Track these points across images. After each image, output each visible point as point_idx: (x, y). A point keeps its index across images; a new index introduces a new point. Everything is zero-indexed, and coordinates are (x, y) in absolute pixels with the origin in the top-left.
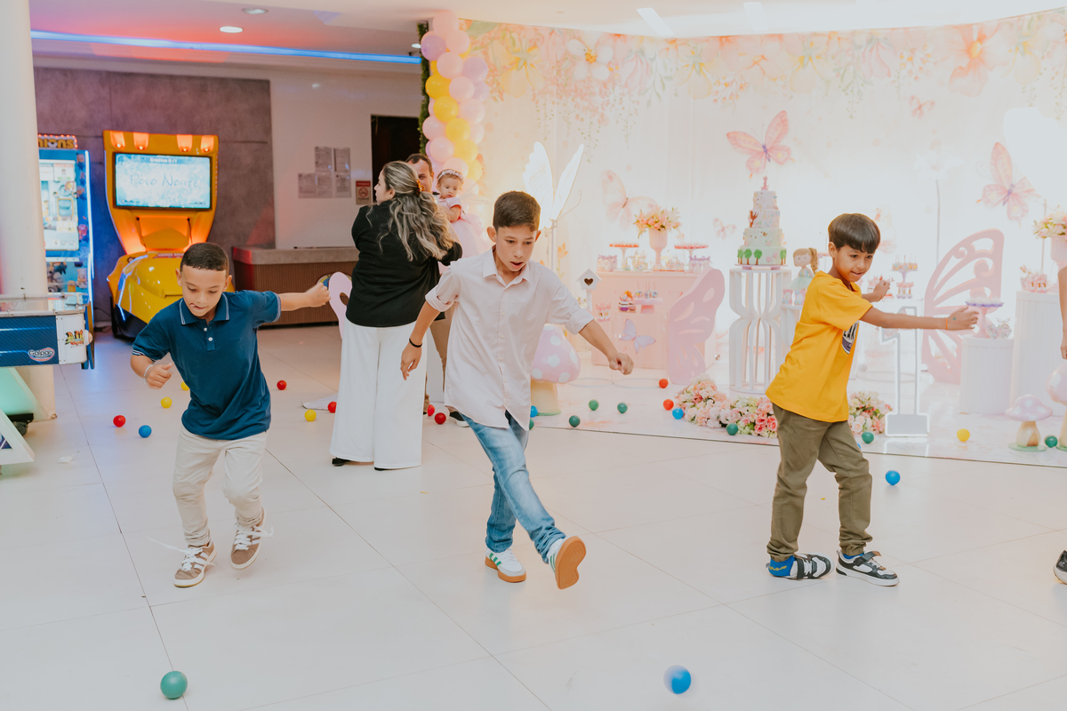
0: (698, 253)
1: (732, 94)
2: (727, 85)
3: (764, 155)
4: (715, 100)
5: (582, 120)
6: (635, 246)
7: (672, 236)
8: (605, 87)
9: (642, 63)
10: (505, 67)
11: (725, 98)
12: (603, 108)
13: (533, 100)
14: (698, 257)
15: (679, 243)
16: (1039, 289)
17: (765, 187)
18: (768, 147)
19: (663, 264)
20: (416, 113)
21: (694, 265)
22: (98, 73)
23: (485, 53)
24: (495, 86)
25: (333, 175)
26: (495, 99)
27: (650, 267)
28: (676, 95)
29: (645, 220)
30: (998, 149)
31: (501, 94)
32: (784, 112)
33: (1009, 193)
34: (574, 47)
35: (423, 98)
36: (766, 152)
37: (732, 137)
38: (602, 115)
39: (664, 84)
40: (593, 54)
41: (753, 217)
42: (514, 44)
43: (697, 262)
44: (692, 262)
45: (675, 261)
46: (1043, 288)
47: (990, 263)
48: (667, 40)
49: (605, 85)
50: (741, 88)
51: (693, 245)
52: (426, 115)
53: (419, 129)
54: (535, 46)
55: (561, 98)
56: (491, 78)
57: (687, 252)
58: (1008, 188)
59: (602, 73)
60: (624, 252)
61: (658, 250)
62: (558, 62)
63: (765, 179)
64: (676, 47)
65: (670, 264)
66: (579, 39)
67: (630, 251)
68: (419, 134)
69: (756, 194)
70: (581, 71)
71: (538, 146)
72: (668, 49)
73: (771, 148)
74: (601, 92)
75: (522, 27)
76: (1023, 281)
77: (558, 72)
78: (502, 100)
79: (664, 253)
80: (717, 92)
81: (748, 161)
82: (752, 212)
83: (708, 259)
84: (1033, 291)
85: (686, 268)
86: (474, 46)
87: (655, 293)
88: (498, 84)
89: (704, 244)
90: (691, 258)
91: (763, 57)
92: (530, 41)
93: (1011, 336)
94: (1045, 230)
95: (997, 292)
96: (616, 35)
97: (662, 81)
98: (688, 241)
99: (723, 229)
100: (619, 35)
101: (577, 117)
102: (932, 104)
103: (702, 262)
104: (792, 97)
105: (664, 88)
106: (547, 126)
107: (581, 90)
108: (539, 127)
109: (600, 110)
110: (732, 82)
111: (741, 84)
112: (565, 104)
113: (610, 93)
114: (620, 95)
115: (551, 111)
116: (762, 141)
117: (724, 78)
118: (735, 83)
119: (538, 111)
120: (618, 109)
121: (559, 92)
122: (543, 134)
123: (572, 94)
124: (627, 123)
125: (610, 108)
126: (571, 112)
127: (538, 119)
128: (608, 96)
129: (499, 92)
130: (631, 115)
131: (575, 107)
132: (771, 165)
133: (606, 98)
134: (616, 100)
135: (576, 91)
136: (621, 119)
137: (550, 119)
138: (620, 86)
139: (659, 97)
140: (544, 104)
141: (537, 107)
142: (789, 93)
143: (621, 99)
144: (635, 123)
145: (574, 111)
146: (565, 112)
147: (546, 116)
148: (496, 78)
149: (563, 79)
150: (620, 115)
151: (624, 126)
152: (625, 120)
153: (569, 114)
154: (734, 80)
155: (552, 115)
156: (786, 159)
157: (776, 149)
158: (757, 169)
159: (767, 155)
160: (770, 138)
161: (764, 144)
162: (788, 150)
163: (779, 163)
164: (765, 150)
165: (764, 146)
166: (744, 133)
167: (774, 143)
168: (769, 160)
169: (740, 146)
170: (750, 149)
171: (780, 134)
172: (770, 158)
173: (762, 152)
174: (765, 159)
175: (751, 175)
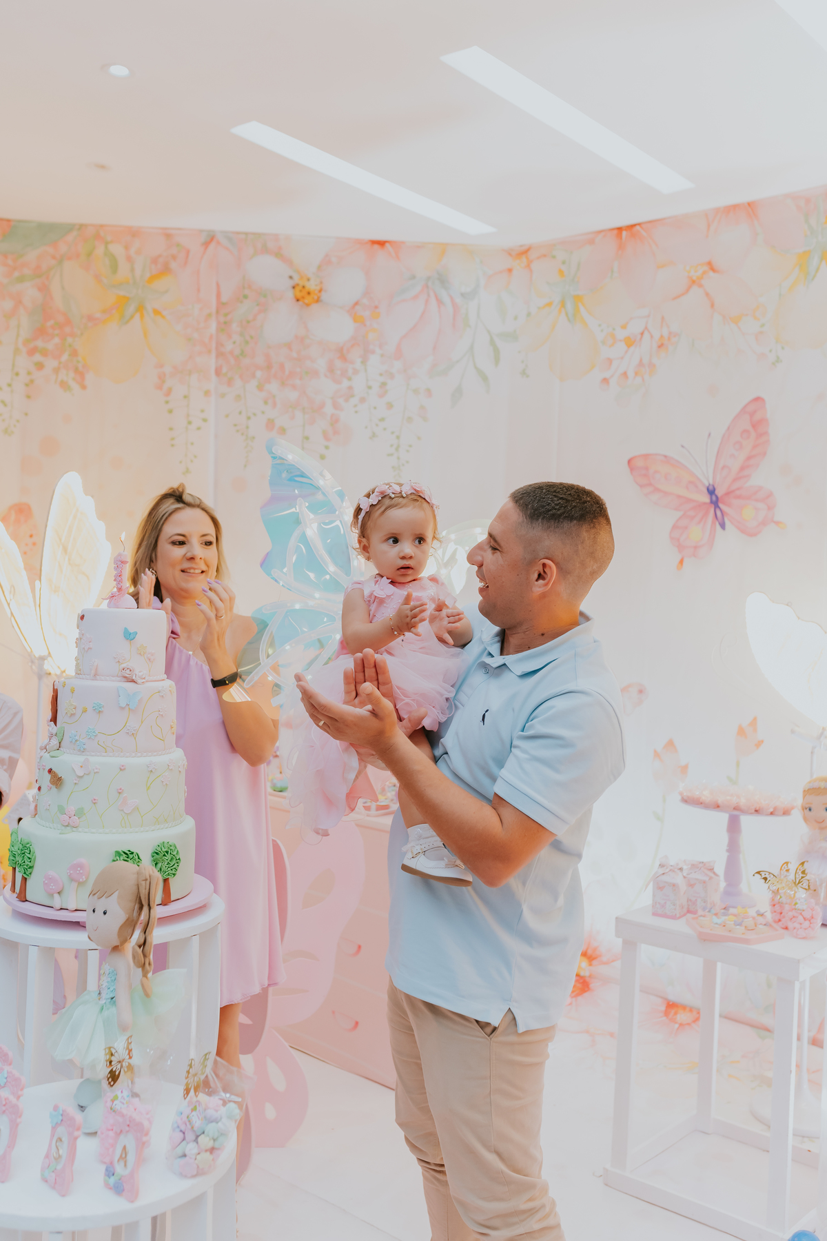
1: (641, 364)
2: (630, 342)
3: (712, 511)
4: (605, 381)
5: (282, 431)
8: (343, 358)
9: (440, 302)
10: (90, 318)
11: (625, 374)
18: (719, 492)
23: (44, 289)
24: (65, 357)
26: (64, 385)
28: (524, 373)
31: (80, 375)
32: (758, 399)
34: (265, 271)
36: (715, 503)
37: (641, 468)
38: (335, 421)
39: (496, 351)
40: (312, 286)
42: (114, 267)
48: (509, 252)
49: (342, 354)
50: (660, 346)
54: (166, 270)
55: (230, 383)
56: (57, 340)
59: (334, 327)
62: (220, 305)
64: (528, 266)
66: (278, 254)
70: (281, 323)
72: (510, 270)
73: (727, 494)
74: (331, 369)
75: (134, 233)
77: (224, 327)
78: (84, 387)
80: (610, 361)
81: (675, 527)
86: (16, 274)
88: (74, 353)
91: (711, 267)
92: (155, 261)
96: (374, 242)
97: (492, 342)
100: (381, 244)
101: (270, 424)
104: (778, 360)
105: (497, 360)
106: (192, 444)
107: (282, 366)
108: (172, 445)
109: (329, 409)
110: (642, 334)
111: (662, 336)
112: (238, 398)
113: (356, 372)
114: (381, 375)
115: (202, 411)
116: (707, 476)
117: (624, 327)
118: (646, 334)
119: (170, 411)
120: (375, 408)
121: (224, 370)
122: (181, 462)
123: (259, 374)
124: (398, 437)
125: (355, 406)
126: (255, 414)
127: (171, 429)
128: (349, 379)
129: (76, 370)
130: (410, 420)
131: (266, 402)
132: (728, 539)
133: (346, 383)
134: (370, 388)
135: (269, 367)
136: (385, 429)
137: (199, 429)
138: (382, 355)
139: (485, 378)
140: (185, 397)
141: (167, 402)
142: (770, 351)
143: (383, 385)
144: (419, 438)
145: (263, 413)
146: (240, 413)
147: (190, 423)
148: (69, 340)
149: (234, 343)
150: (382, 420)
151: (392, 446)
152: (393, 433)
153: (249, 418)
154: (646, 328)
155: (205, 420)
156: (764, 523)
157: (739, 497)
158: (696, 547)
159: (719, 513)
160: (723, 467)
161: (711, 482)
162: (767, 499)
163: (750, 533)
164: (714, 498)
165: (711, 488)
166: (665, 456)
167: (735, 480)
168: (723, 526)
169: (657, 490)
170: (679, 497)
171: (749, 458)
172: (723, 519)
173: (705, 503)
174: (713, 523)
175: (681, 562)
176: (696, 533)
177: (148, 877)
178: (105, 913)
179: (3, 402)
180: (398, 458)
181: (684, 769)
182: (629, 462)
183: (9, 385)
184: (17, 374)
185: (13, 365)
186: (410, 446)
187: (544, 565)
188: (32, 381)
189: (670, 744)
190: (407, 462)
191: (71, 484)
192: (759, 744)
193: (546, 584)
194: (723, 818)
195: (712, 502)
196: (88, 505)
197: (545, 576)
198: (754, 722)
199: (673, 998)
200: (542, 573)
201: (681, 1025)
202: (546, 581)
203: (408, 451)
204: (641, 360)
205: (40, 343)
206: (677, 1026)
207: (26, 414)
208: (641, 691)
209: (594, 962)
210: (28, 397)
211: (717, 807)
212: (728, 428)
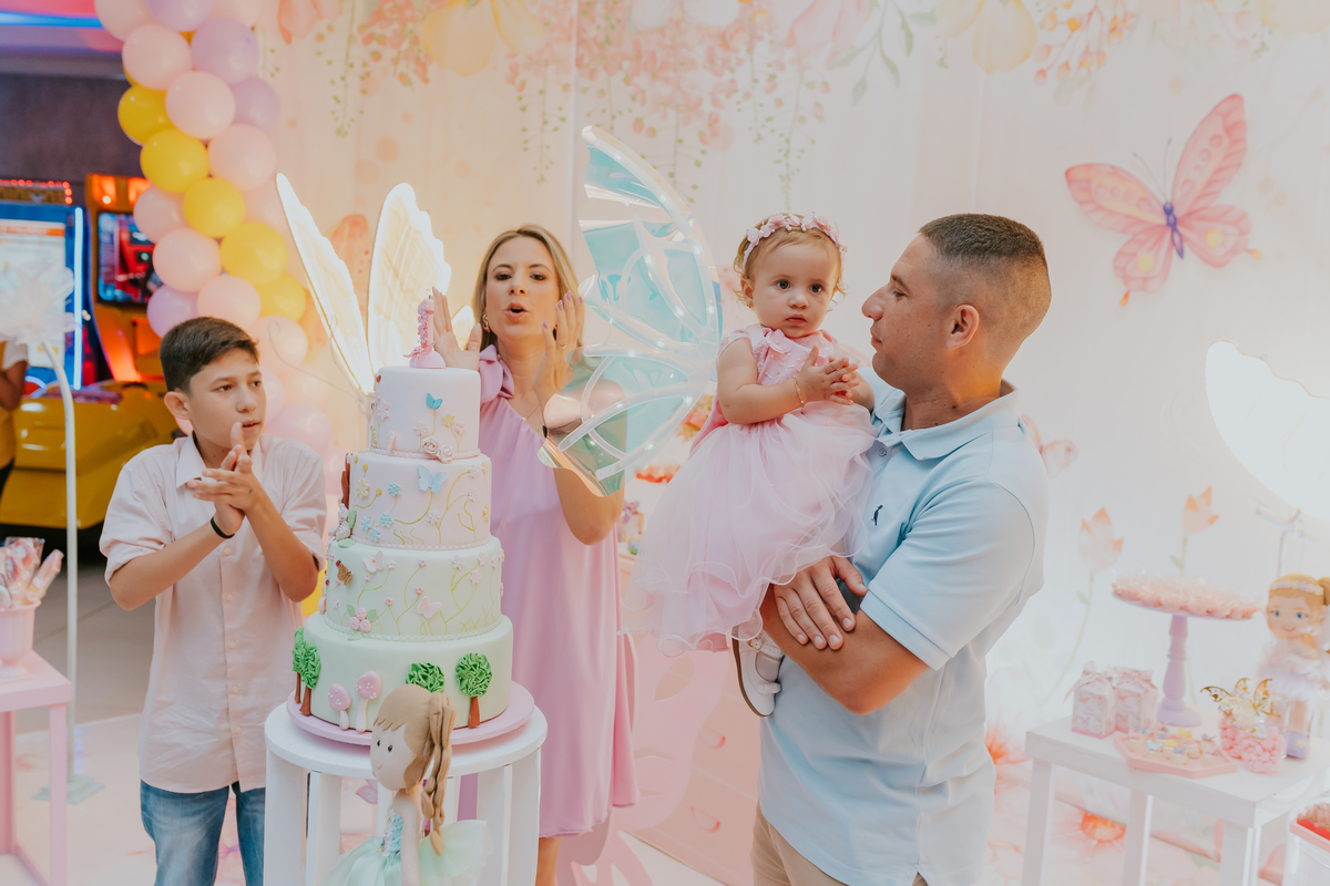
1: (1087, 52)
2: (1074, 25)
3: (1168, 234)
4: (1042, 73)
5: (652, 132)
8: (725, 45)
11: (1066, 65)
12: (715, 103)
13: (511, 81)
18: (1179, 212)
24: (405, 46)
26: (403, 78)
28: (942, 63)
31: (422, 66)
32: (1234, 97)
36: (1173, 225)
37: (1079, 181)
38: (713, 121)
39: (909, 36)
49: (724, 40)
50: (1113, 30)
55: (592, 75)
56: (396, 26)
73: (1189, 214)
74: (711, 59)
77: (586, 9)
78: (426, 81)
80: (1048, 49)
81: (1120, 254)
88: (416, 41)
97: (904, 26)
101: (638, 125)
104: (1263, 47)
105: (909, 47)
106: (548, 147)
107: (653, 56)
108: (526, 149)
109: (707, 107)
110: (1090, 14)
111: (1115, 18)
112: (602, 93)
113: (740, 62)
114: (769, 65)
115: (560, 109)
116: (1163, 191)
117: (1068, 6)
118: (1096, 16)
119: (524, 109)
120: (761, 105)
121: (586, 60)
122: (535, 169)
123: (626, 64)
124: (788, 141)
125: (738, 103)
126: (620, 113)
127: (524, 130)
128: (732, 71)
129: (418, 61)
130: (802, 120)
131: (633, 98)
132: (1187, 270)
133: (727, 76)
134: (756, 81)
135: (638, 56)
136: (772, 131)
137: (556, 129)
138: (772, 42)
139: (894, 69)
140: (541, 92)
141: (520, 98)
142: (1254, 36)
143: (772, 77)
144: (813, 142)
145: (630, 111)
146: (604, 111)
147: (546, 123)
148: (410, 25)
149: (598, 27)
150: (770, 119)
151: (780, 151)
152: (782, 135)
153: (614, 117)
154: (1096, 8)
155: (563, 120)
156: (1234, 251)
157: (1203, 219)
158: (1145, 279)
159: (1176, 238)
160: (1186, 181)
161: (1169, 199)
162: (1240, 222)
163: (1214, 262)
164: (1172, 219)
165: (1168, 207)
166: (1113, 167)
167: (1199, 197)
168: (1181, 253)
169: (1100, 208)
170: (1128, 217)
171: (1219, 170)
172: (1182, 246)
173: (1159, 226)
174: (1169, 250)
175: (1126, 296)
176: (1147, 261)
177: (441, 710)
178: (390, 749)
179: (336, 98)
180: (788, 166)
181: (1118, 544)
182: (1067, 172)
183: (343, 78)
184: (351, 66)
185: (347, 55)
186: (802, 151)
187: (963, 313)
188: (368, 74)
189: (1102, 515)
190: (798, 170)
191: (402, 196)
192: (1213, 519)
193: (966, 337)
194: (1166, 619)
195: (1168, 224)
196: (422, 221)
197: (965, 327)
198: (1207, 494)
199: (1091, 808)
200: (960, 323)
201: (1100, 841)
202: (965, 333)
203: (799, 157)
204: (1087, 48)
205: (376, 29)
206: (1095, 842)
207: (362, 112)
208: (1069, 450)
209: (999, 760)
210: (364, 92)
211: (1158, 605)
212: (1194, 133)
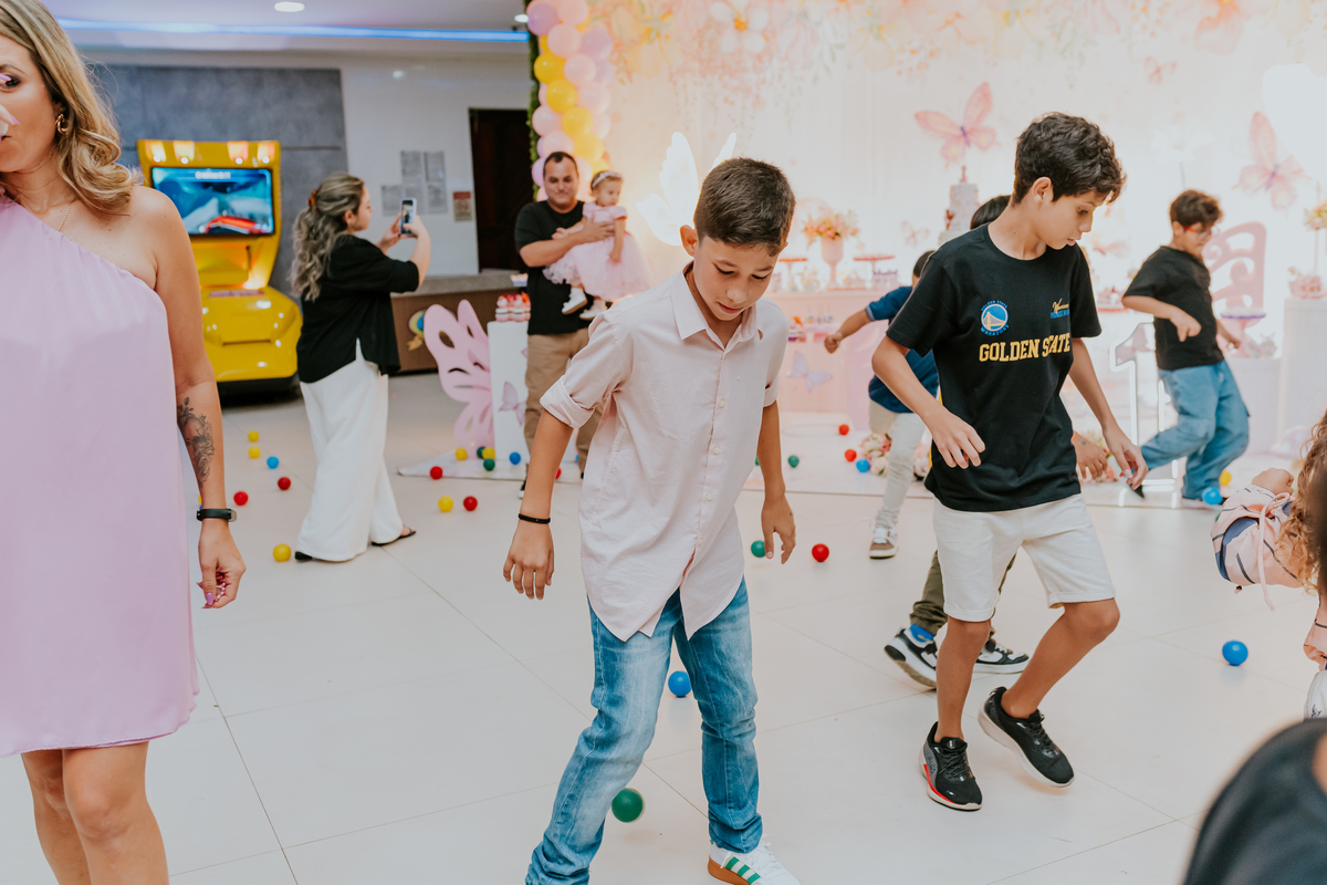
0: (883, 266)
1: (920, 63)
2: (913, 52)
3: (963, 139)
4: (899, 72)
5: (732, 103)
6: (804, 260)
7: (849, 246)
8: (760, 60)
9: (805, 28)
10: (633, 41)
11: (911, 69)
12: (758, 88)
13: (670, 80)
14: (884, 270)
15: (859, 254)
16: (1311, 294)
17: (964, 179)
18: (967, 129)
19: (840, 281)
20: (525, 104)
21: (878, 281)
22: (126, 68)
23: (608, 24)
24: (621, 64)
25: (424, 185)
26: (622, 81)
27: (823, 286)
28: (849, 67)
29: (815, 227)
30: (1259, 121)
31: (629, 74)
32: (986, 83)
33: (1273, 175)
34: (720, 12)
35: (532, 83)
36: (965, 135)
37: (922, 118)
38: (758, 96)
39: (833, 54)
40: (743, 19)
41: (950, 217)
42: (644, 11)
43: (881, 277)
44: (877, 277)
45: (853, 276)
46: (1316, 293)
47: (1250, 264)
49: (759, 58)
50: (931, 55)
51: (876, 256)
52: (536, 104)
53: (528, 123)
54: (669, 12)
55: (705, 77)
56: (616, 54)
57: (868, 265)
58: (1271, 168)
59: (755, 43)
60: (790, 267)
61: (833, 264)
62: (699, 31)
63: (964, 168)
65: (848, 281)
66: (725, 1)
67: (797, 267)
68: (529, 129)
69: (953, 188)
70: (728, 41)
71: (678, 138)
73: (971, 130)
74: (755, 67)
76: (1292, 285)
77: (701, 43)
78: (632, 82)
79: (840, 267)
80: (902, 62)
81: (943, 148)
82: (948, 212)
83: (895, 273)
84: (1305, 297)
85: (869, 285)
86: (594, 15)
87: (830, 318)
88: (626, 62)
89: (889, 253)
90: (875, 273)
91: (958, 15)
92: (663, 6)
93: (1278, 354)
94: (1318, 220)
95: (1258, 300)
97: (831, 50)
98: (870, 251)
99: (914, 235)
101: (726, 100)
102: (1174, 65)
103: (888, 277)
104: (995, 64)
105: (834, 60)
107: (730, 66)
109: (754, 90)
110: (920, 48)
111: (931, 50)
112: (710, 85)
113: (766, 68)
114: (779, 70)
115: (693, 94)
116: (959, 120)
117: (909, 44)
118: (923, 48)
119: (677, 94)
120: (777, 89)
121: (702, 69)
123: (719, 71)
124: (788, 105)
125: (767, 88)
126: (718, 94)
127: (677, 105)
128: (763, 72)
130: (794, 94)
131: (723, 87)
133: (762, 75)
134: (773, 77)
135: (724, 67)
137: (692, 104)
138: (779, 58)
139: (828, 70)
140: (684, 86)
141: (675, 89)
142: (991, 59)
143: (780, 75)
145: (722, 93)
146: (711, 94)
147: (687, 101)
149: (706, 53)
150: (780, 95)
151: (786, 109)
153: (715, 97)
154: (922, 45)
155: (694, 99)
156: (991, 143)
157: (977, 131)
158: (955, 157)
159: (967, 139)
160: (969, 117)
161: (962, 125)
162: (992, 131)
163: (983, 148)
164: (964, 132)
165: (962, 127)
166: (936, 112)
167: (975, 123)
168: (969, 146)
169: (932, 129)
170: (945, 132)
171: (982, 112)
172: (969, 142)
173: (959, 135)
174: (964, 144)
175: (947, 164)
176: (955, 149)
182: (916, 115)
212: (970, 98)
